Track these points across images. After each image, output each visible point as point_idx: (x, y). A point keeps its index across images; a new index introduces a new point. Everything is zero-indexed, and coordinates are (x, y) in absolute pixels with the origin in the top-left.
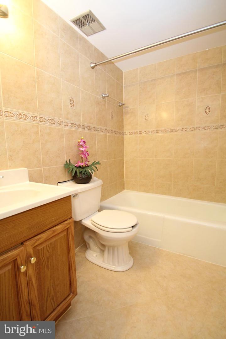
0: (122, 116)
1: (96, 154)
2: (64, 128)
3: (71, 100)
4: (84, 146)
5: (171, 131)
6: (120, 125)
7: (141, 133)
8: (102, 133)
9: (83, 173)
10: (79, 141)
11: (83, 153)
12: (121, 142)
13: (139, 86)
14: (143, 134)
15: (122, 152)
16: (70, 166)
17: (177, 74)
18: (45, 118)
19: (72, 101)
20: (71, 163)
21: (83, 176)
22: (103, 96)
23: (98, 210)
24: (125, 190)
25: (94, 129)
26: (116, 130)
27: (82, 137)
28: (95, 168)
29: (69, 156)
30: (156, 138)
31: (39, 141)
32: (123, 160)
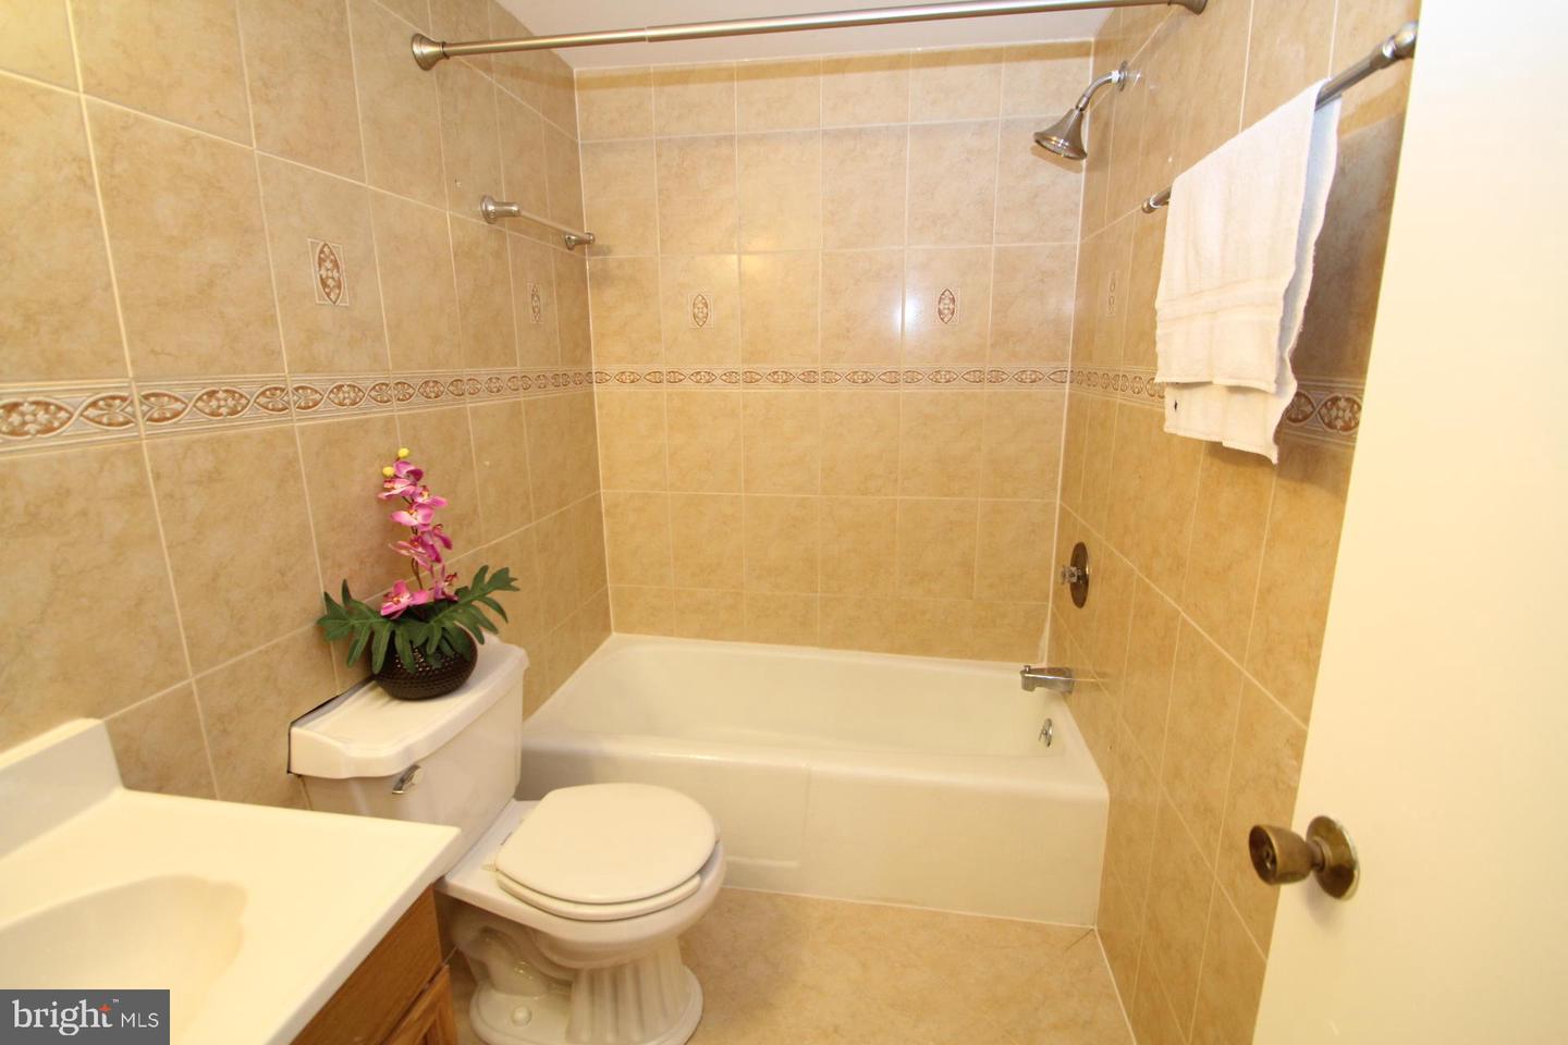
0: (582, 291)
1: (475, 511)
2: (298, 423)
3: (321, 261)
4: (420, 500)
5: (809, 377)
6: (578, 340)
7: (675, 378)
8: (497, 401)
9: (431, 650)
10: (389, 471)
11: (417, 537)
12: (582, 420)
13: (659, 156)
14: (689, 386)
15: (589, 466)
16: (354, 622)
17: (825, 133)
18: (177, 393)
19: (329, 265)
20: (354, 595)
21: (436, 665)
22: (491, 208)
23: (512, 791)
24: (614, 635)
25: (458, 388)
26: (560, 369)
27: (398, 448)
28: (491, 615)
29: (340, 566)
30: (745, 407)
31: (154, 537)
32: (596, 500)
